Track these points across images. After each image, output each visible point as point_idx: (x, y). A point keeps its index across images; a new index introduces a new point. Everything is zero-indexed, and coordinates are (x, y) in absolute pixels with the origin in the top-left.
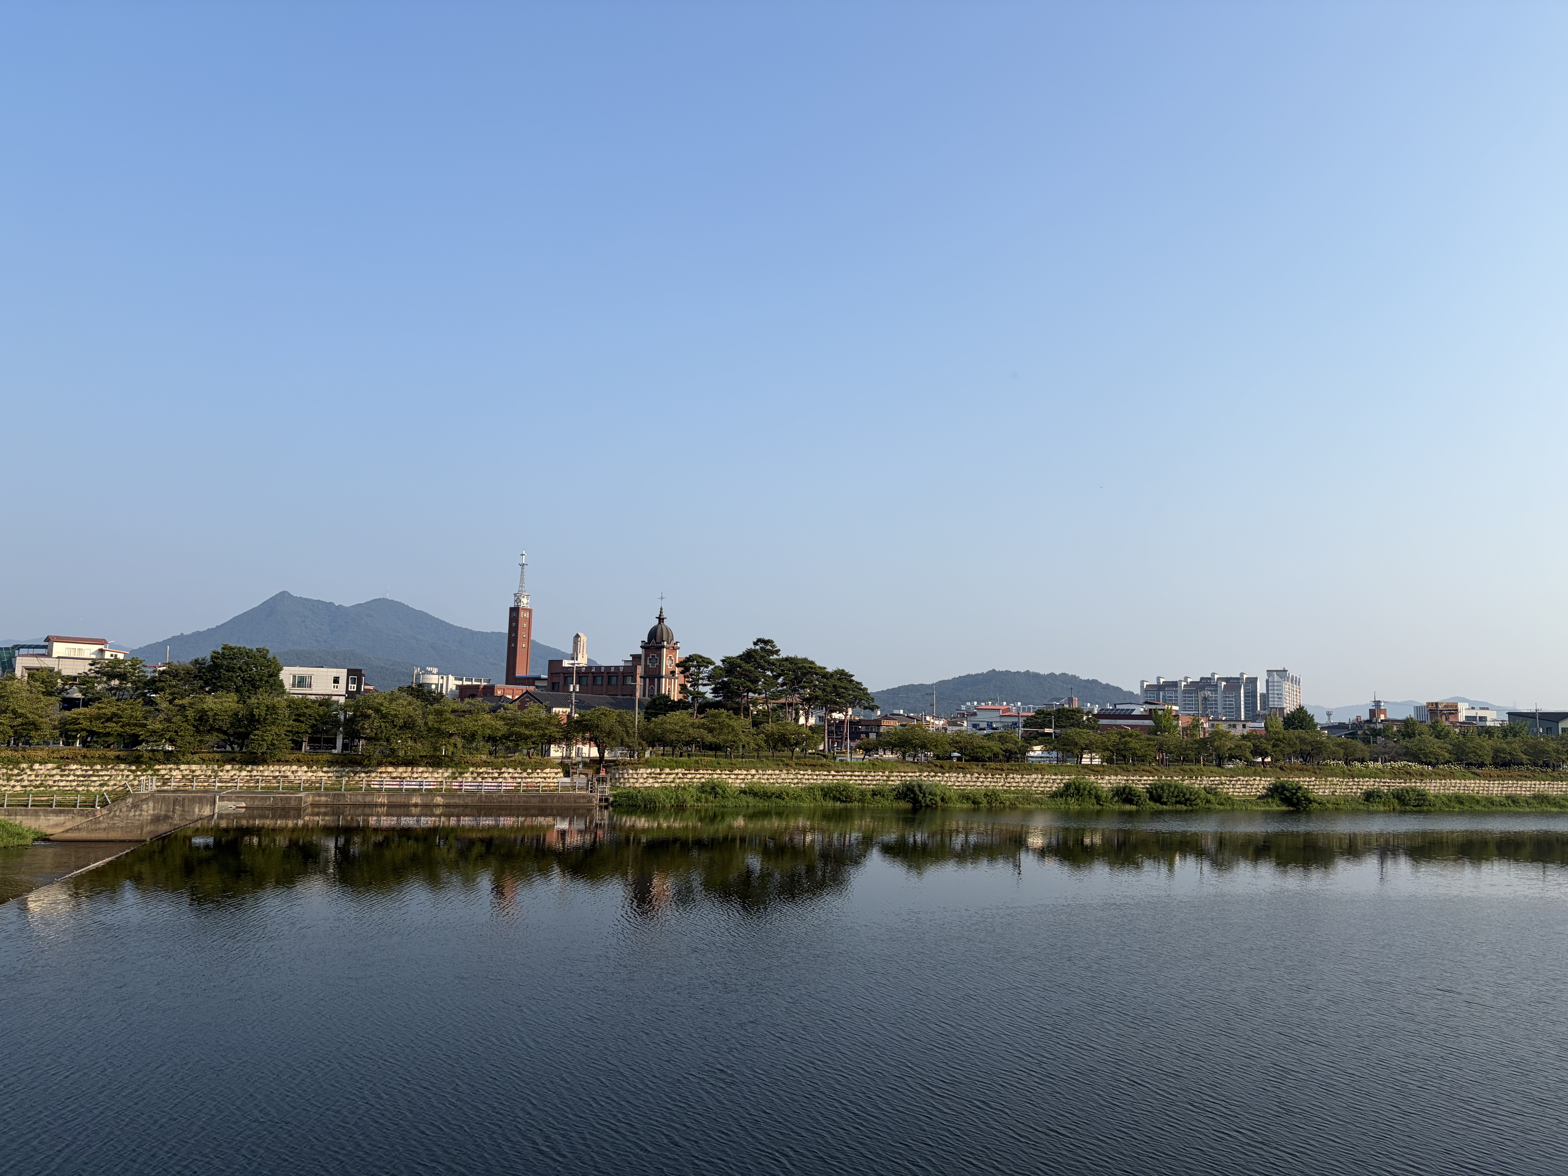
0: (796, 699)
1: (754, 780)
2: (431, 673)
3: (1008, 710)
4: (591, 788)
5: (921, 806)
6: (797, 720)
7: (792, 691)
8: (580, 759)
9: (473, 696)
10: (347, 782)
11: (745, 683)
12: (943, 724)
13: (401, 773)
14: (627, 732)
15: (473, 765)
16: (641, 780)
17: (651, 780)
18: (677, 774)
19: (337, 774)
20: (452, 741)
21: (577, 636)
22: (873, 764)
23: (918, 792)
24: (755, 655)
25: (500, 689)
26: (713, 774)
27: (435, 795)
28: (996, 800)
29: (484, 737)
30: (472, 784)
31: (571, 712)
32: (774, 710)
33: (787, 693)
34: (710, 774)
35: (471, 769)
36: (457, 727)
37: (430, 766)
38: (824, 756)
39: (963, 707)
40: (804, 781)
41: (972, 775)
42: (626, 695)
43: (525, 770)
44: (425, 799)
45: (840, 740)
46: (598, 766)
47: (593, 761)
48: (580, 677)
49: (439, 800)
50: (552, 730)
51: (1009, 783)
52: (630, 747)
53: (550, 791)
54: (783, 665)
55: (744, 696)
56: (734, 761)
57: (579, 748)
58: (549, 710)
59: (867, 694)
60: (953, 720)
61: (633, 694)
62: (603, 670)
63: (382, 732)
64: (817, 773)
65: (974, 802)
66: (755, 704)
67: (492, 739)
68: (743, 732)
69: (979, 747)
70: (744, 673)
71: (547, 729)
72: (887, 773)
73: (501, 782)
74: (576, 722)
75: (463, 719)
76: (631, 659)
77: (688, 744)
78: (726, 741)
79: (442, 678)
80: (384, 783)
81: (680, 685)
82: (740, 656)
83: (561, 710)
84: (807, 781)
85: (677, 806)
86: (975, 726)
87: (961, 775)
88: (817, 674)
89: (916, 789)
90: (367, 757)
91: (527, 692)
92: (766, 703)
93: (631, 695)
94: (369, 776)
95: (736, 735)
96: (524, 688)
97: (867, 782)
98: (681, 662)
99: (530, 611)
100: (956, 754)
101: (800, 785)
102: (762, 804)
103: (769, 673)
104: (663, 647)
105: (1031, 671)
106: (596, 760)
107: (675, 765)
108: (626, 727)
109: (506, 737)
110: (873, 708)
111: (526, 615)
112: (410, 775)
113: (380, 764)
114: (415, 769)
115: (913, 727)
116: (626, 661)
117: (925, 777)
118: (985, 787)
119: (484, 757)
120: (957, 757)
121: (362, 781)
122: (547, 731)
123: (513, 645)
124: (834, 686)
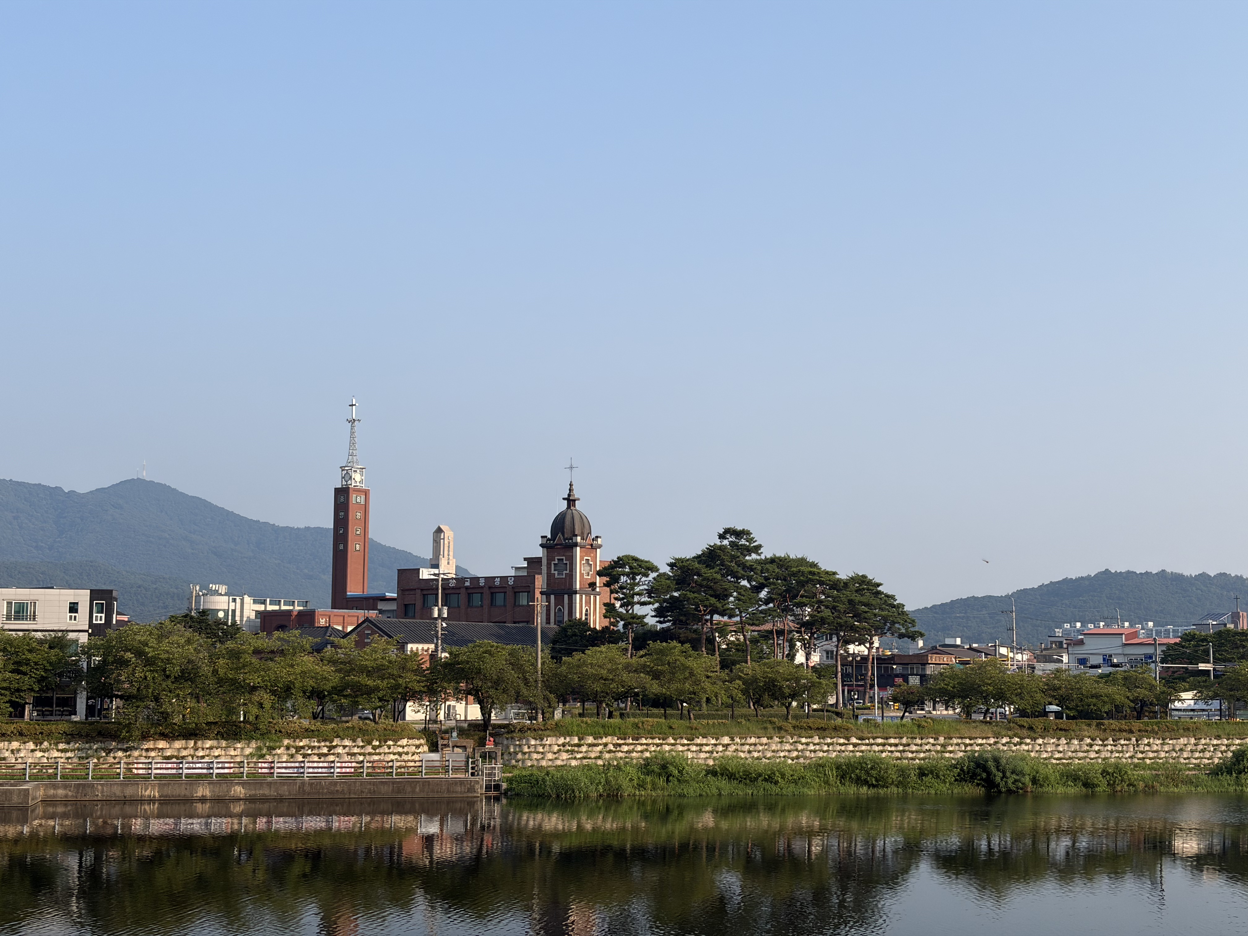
0: (789, 622)
1: (727, 753)
2: (217, 593)
3: (1135, 634)
4: (473, 768)
5: (1000, 792)
6: (791, 656)
7: (783, 610)
8: (452, 723)
9: (282, 627)
10: (96, 765)
11: (707, 599)
12: (1028, 660)
13: (179, 750)
14: (526, 682)
15: (289, 735)
16: (550, 756)
17: (565, 756)
18: (606, 745)
19: (80, 754)
20: (256, 698)
21: (439, 531)
22: (919, 726)
23: (994, 770)
24: (722, 554)
25: (323, 615)
26: (661, 745)
27: (232, 784)
28: (1122, 781)
29: (304, 692)
30: (289, 765)
31: (436, 650)
32: (754, 641)
33: (774, 614)
34: (658, 745)
35: (286, 742)
36: (263, 677)
37: (223, 738)
38: (838, 714)
39: (1059, 632)
40: (808, 754)
41: (1081, 740)
42: (519, 622)
43: (369, 743)
44: (217, 790)
45: (861, 689)
46: (482, 734)
47: (474, 726)
48: (446, 594)
49: (239, 791)
50: (410, 679)
51: (1142, 752)
52: (530, 703)
53: (409, 774)
54: (767, 570)
55: (707, 620)
56: (695, 723)
57: (449, 706)
58: (402, 647)
59: (903, 613)
60: (1044, 653)
61: (530, 619)
62: (482, 583)
63: (147, 687)
64: (829, 740)
65: (1086, 785)
66: (723, 633)
67: (317, 695)
68: (708, 677)
69: (1092, 697)
70: (705, 583)
71: (400, 677)
72: (942, 740)
73: (333, 762)
74: (446, 665)
75: (271, 664)
76: (525, 565)
77: (621, 697)
78: (681, 692)
79: (234, 600)
80: (154, 766)
81: (605, 605)
82: (698, 557)
83: (420, 646)
84: (813, 755)
85: (608, 795)
86: (1082, 662)
87: (1063, 741)
88: (822, 583)
89: (991, 764)
90: (126, 726)
91: (367, 620)
92: (742, 631)
93: (527, 622)
94: (130, 756)
95: (697, 682)
96: (361, 614)
97: (910, 755)
98: (605, 568)
99: (366, 493)
100: (1054, 708)
101: (802, 760)
102: (743, 791)
103: (744, 583)
104: (576, 545)
105: (1169, 570)
106: (479, 725)
107: (602, 731)
108: (524, 672)
109: (338, 691)
110: (913, 637)
111: (361, 499)
112: (192, 752)
113: (145, 737)
114: (199, 743)
115: (982, 666)
116: (517, 569)
117: (1004, 745)
118: (1104, 759)
119: (305, 723)
120: (1055, 712)
121: (119, 763)
122: (401, 681)
123: (341, 547)
124: (851, 602)
